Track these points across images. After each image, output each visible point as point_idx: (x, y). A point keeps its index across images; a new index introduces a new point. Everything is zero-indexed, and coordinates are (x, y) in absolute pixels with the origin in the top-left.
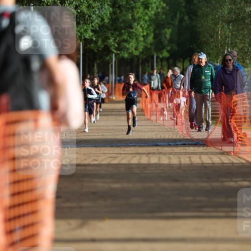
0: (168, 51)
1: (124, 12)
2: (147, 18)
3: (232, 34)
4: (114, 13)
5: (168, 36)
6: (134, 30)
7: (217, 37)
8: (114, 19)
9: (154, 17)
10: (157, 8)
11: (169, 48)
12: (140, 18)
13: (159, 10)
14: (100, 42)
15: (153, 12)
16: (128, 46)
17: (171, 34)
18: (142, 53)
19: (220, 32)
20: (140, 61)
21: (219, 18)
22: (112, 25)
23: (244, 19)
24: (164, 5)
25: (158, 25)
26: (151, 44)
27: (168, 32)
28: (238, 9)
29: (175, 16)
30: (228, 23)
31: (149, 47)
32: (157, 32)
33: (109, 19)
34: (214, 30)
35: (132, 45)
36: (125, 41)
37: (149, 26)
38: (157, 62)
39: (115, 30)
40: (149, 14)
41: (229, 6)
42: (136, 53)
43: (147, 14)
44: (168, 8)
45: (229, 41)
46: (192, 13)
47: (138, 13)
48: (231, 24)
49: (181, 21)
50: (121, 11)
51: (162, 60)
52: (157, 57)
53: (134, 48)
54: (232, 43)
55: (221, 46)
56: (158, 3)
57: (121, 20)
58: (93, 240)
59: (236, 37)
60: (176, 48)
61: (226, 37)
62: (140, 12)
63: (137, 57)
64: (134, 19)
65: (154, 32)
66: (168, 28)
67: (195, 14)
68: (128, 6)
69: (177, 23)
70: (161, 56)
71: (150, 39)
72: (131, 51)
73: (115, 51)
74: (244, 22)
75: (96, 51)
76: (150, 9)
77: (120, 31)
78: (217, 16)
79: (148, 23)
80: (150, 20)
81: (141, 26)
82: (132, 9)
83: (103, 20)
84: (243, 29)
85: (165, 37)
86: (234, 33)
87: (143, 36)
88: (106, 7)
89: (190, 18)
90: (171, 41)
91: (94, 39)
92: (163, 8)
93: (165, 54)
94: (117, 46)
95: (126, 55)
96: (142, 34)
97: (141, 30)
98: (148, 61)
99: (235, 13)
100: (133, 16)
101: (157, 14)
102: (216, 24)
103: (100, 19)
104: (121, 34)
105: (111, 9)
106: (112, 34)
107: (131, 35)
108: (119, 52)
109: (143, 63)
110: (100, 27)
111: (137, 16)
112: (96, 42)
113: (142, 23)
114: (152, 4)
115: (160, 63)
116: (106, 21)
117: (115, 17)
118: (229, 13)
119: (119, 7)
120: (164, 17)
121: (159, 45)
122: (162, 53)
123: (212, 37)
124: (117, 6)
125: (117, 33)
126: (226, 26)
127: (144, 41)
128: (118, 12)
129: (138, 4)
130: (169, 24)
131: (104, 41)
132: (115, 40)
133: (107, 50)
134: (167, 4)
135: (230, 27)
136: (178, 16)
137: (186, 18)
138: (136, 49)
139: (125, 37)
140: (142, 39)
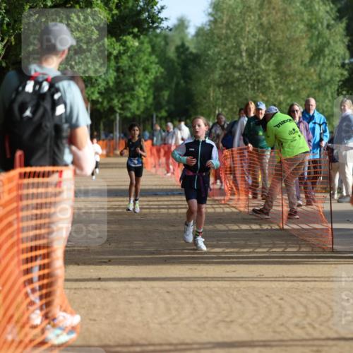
0: (166, 111)
1: (127, 77)
2: (147, 81)
3: (223, 97)
4: (118, 77)
5: (166, 98)
6: (135, 92)
7: (209, 98)
8: (118, 83)
9: (153, 81)
10: (156, 73)
11: (167, 108)
12: (141, 82)
13: (158, 74)
14: (105, 103)
15: (153, 77)
16: (130, 106)
17: (169, 96)
18: (143, 112)
19: (212, 94)
20: (141, 120)
21: (211, 82)
22: (116, 88)
23: (232, 83)
24: (162, 70)
25: (157, 87)
26: (151, 105)
27: (166, 94)
28: (227, 74)
29: (173, 79)
30: (219, 86)
31: (149, 107)
32: (156, 94)
33: (113, 82)
34: (206, 92)
35: (133, 106)
36: (128, 102)
37: (149, 88)
38: (156, 121)
39: (119, 92)
40: (149, 78)
41: (220, 72)
42: (138, 113)
43: (147, 78)
44: (166, 73)
45: (219, 102)
46: (187, 77)
47: (139, 77)
48: (222, 88)
49: (178, 84)
50: (124, 76)
51: (161, 119)
52: (157, 117)
53: (135, 107)
54: (222, 104)
55: (213, 107)
56: (157, 69)
57: (124, 83)
58: (99, 279)
59: (226, 99)
60: (172, 108)
61: (218, 99)
62: (140, 76)
63: (139, 116)
64: (135, 82)
65: (154, 94)
66: (166, 90)
67: (190, 79)
68: (131, 71)
69: (173, 86)
70: (160, 115)
71: (151, 100)
72: (132, 111)
73: (118, 111)
74: (233, 86)
75: (102, 110)
76: (150, 74)
77: (123, 93)
78: (209, 80)
79: (148, 86)
80: (151, 83)
81: (142, 89)
82: (134, 73)
83: (108, 83)
84: (232, 92)
85: (164, 99)
86: (225, 95)
87: (144, 98)
88: (111, 71)
89: (186, 82)
90: (168, 102)
91: (100, 100)
92: (162, 73)
93: (164, 114)
94: (120, 106)
95: (129, 115)
96: (142, 96)
97: (141, 92)
98: (148, 120)
99: (225, 77)
100: (135, 80)
101: (156, 78)
102: (208, 87)
103: (105, 83)
104: (124, 96)
105: (115, 74)
106: (116, 96)
107: (133, 97)
108: (122, 112)
109: (144, 122)
110: (105, 89)
111: (138, 80)
112: (102, 103)
113: (143, 86)
114: (151, 69)
115: (158, 122)
116: (111, 84)
117: (118, 80)
118: (220, 77)
119: (123, 72)
120: (162, 81)
121: (158, 105)
122: (160, 113)
123: (205, 98)
124: (121, 71)
125: (121, 95)
126: (217, 89)
127: (145, 102)
128: (122, 76)
129: (140, 70)
130: (166, 86)
131: (109, 102)
132: (118, 101)
133: (112, 110)
134: (166, 69)
135: (221, 90)
136: (175, 80)
137: (182, 82)
138: (138, 109)
139: (128, 98)
140: (142, 100)
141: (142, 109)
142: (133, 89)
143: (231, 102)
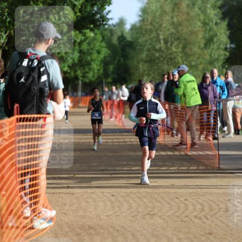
0: (112, 78)
1: (86, 56)
2: (99, 59)
3: (148, 69)
4: (80, 57)
5: (111, 70)
6: (92, 66)
7: (140, 70)
8: (80, 60)
9: (103, 59)
10: (105, 53)
11: (112, 76)
12: (95, 59)
13: (107, 55)
14: (72, 73)
15: (103, 56)
16: (88, 75)
17: (114, 69)
18: (96, 79)
19: (141, 68)
21: (140, 60)
22: (79, 63)
23: (154, 60)
24: (109, 52)
25: (105, 63)
26: (102, 74)
27: (111, 67)
28: (151, 54)
29: (116, 58)
30: (146, 62)
31: (100, 75)
32: (105, 67)
33: (77, 59)
34: (137, 66)
35: (90, 75)
36: (87, 72)
37: (101, 64)
38: (106, 85)
39: (81, 66)
40: (101, 57)
41: (146, 53)
42: (93, 79)
43: (99, 57)
44: (111, 54)
45: (146, 73)
46: (125, 57)
49: (119, 61)
50: (84, 56)
51: (108, 83)
52: (106, 82)
53: (91, 76)
54: (148, 74)
55: (142, 75)
56: (105, 51)
57: (84, 60)
58: (68, 187)
59: (150, 70)
60: (116, 76)
61: (145, 71)
62: (95, 56)
63: (94, 82)
64: (92, 60)
68: (88, 52)
69: (116, 62)
71: (101, 71)
72: (90, 78)
73: (81, 78)
74: (155, 62)
75: (70, 78)
76: (101, 54)
77: (84, 67)
79: (100, 62)
80: (101, 60)
81: (96, 64)
82: (91, 54)
83: (74, 60)
84: (154, 66)
87: (97, 70)
88: (76, 52)
89: (124, 60)
90: (113, 72)
91: (69, 71)
92: (109, 54)
93: (110, 80)
94: (82, 75)
95: (87, 81)
96: (96, 68)
97: (95, 66)
98: (100, 84)
100: (91, 58)
101: (105, 57)
102: (139, 63)
103: (72, 60)
104: (84, 69)
105: (79, 54)
106: (79, 68)
107: (90, 69)
108: (83, 79)
110: (72, 64)
112: (70, 73)
113: (96, 62)
114: (102, 51)
116: (76, 61)
118: (147, 56)
120: (109, 59)
121: (106, 75)
122: (108, 79)
123: (136, 70)
124: (82, 52)
125: (82, 68)
126: (145, 64)
127: (98, 72)
128: (83, 56)
129: (94, 52)
130: (112, 62)
131: (74, 72)
132: (81, 72)
133: (76, 78)
134: (111, 51)
135: (147, 65)
137: (122, 59)
138: (93, 77)
139: (87, 70)
141: (96, 76)
142: (90, 64)
143: (154, 73)
